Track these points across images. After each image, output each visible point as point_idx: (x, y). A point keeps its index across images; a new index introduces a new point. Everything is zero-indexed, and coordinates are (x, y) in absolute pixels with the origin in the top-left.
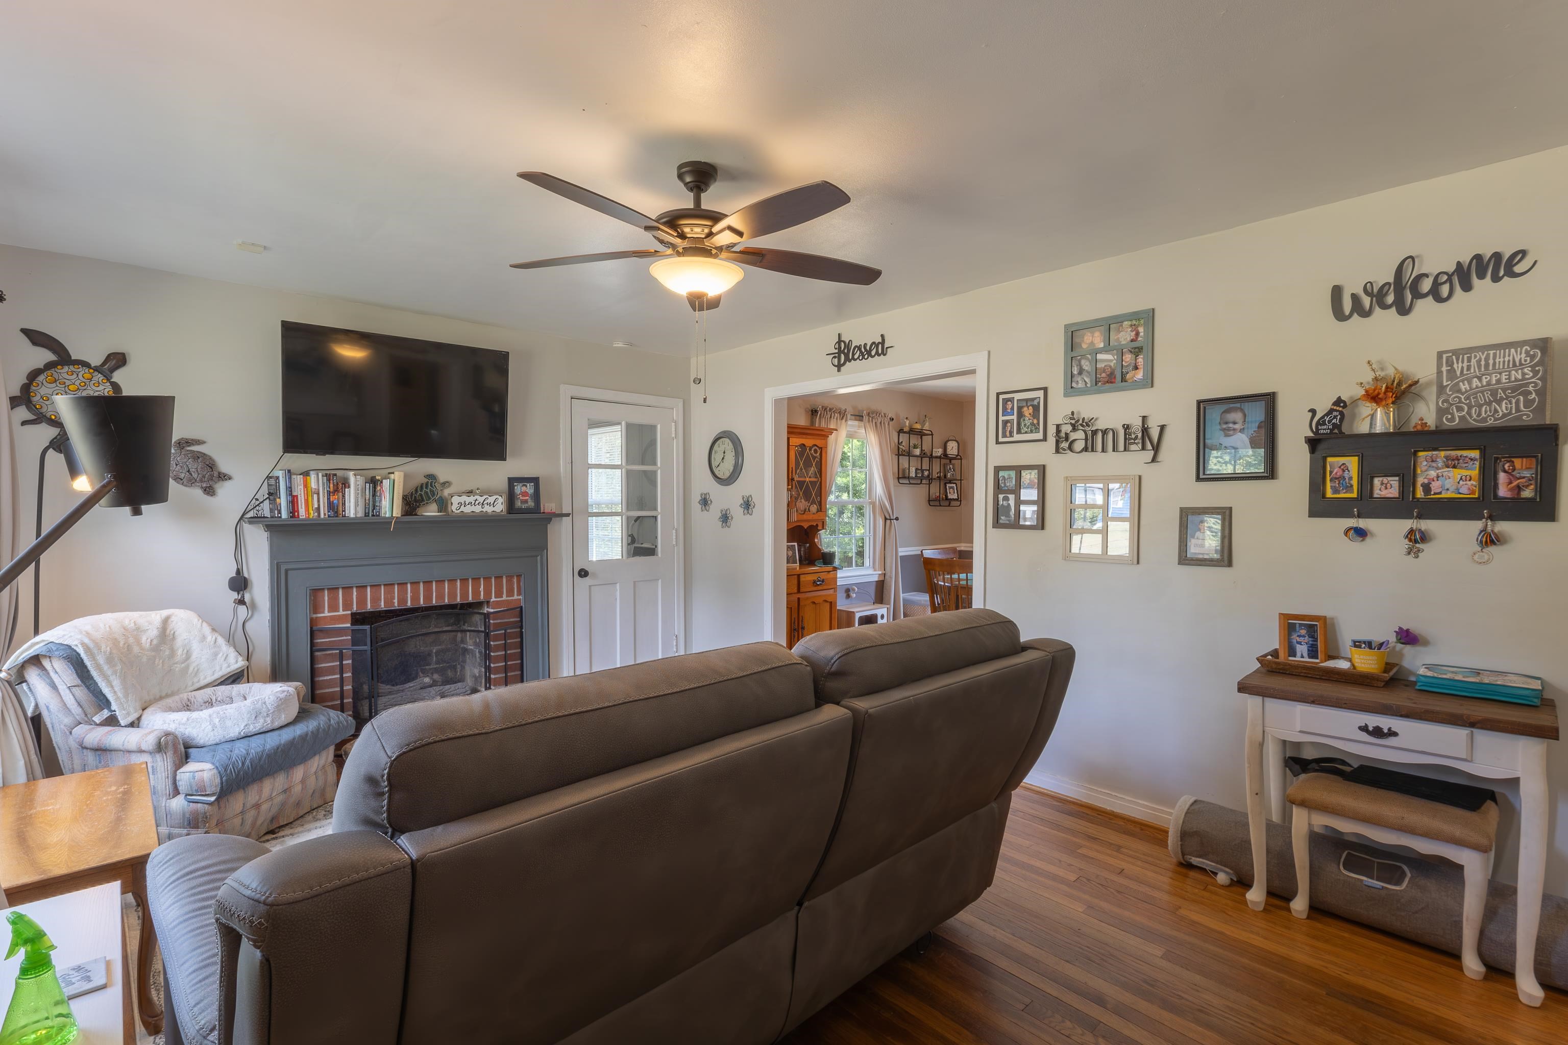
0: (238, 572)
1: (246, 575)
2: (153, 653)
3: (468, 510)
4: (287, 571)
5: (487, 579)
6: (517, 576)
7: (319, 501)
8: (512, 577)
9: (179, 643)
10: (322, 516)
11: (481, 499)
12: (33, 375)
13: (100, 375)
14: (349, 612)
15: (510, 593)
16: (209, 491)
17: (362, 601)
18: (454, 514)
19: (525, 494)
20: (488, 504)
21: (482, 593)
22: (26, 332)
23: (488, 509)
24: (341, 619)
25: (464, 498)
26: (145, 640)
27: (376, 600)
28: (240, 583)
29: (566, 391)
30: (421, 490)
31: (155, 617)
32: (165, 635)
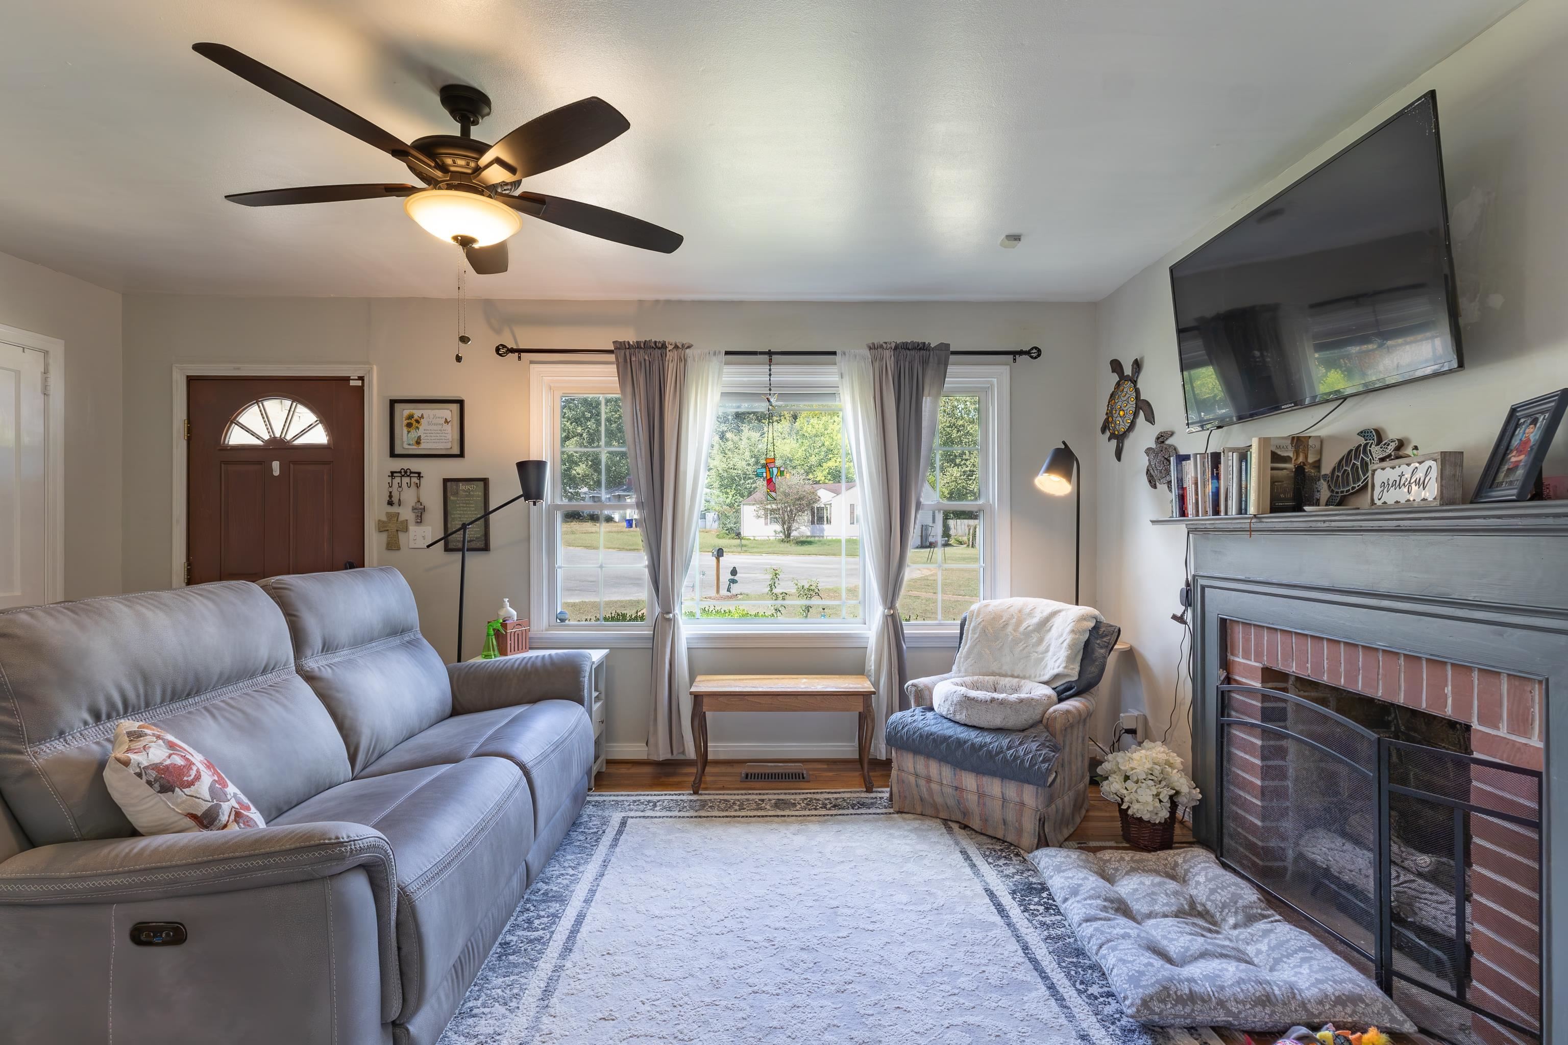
0: (1187, 583)
3: (1391, 498)
4: (1202, 588)
5: (1462, 670)
6: (1536, 682)
8: (1523, 680)
10: (1200, 514)
11: (1408, 473)
14: (1261, 666)
15: (1521, 724)
17: (1272, 651)
19: (1523, 445)
20: (1417, 483)
21: (1449, 701)
23: (1418, 495)
24: (1253, 673)
25: (1387, 473)
26: (1024, 625)
27: (1286, 655)
28: (1187, 597)
32: (1045, 624)
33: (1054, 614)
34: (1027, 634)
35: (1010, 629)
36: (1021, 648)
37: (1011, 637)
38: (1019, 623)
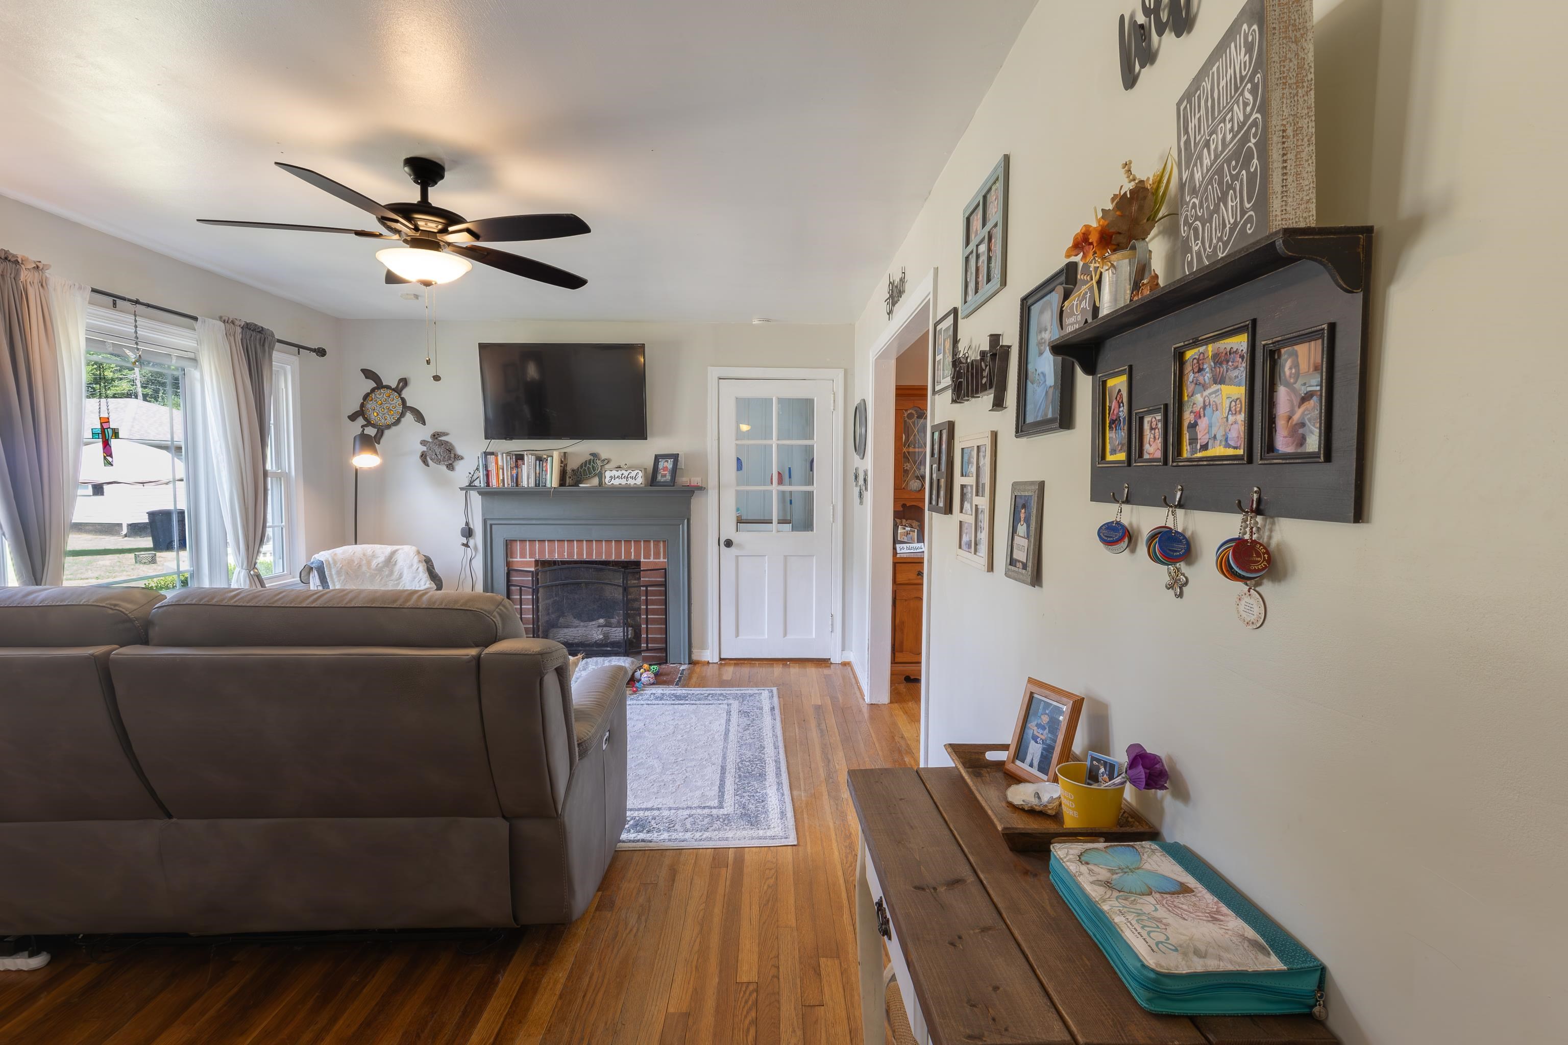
0: (467, 524)
1: (472, 527)
2: (376, 572)
3: (616, 482)
4: (491, 525)
5: (637, 542)
6: (663, 541)
7: (503, 474)
8: (659, 542)
9: (397, 568)
10: (506, 486)
11: (626, 473)
12: (366, 397)
13: (396, 393)
14: (534, 560)
15: (657, 555)
16: (451, 467)
17: (542, 551)
18: (606, 486)
19: (665, 469)
20: (632, 478)
21: (633, 554)
22: (363, 371)
23: (631, 482)
24: (527, 564)
25: (614, 473)
26: (374, 564)
27: (551, 552)
28: (468, 532)
29: (714, 372)
30: (585, 466)
31: (388, 549)
32: (390, 561)
33: (393, 553)
34: (379, 570)
35: (364, 568)
36: (379, 580)
37: (369, 574)
38: (369, 563)
